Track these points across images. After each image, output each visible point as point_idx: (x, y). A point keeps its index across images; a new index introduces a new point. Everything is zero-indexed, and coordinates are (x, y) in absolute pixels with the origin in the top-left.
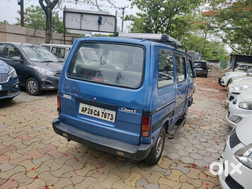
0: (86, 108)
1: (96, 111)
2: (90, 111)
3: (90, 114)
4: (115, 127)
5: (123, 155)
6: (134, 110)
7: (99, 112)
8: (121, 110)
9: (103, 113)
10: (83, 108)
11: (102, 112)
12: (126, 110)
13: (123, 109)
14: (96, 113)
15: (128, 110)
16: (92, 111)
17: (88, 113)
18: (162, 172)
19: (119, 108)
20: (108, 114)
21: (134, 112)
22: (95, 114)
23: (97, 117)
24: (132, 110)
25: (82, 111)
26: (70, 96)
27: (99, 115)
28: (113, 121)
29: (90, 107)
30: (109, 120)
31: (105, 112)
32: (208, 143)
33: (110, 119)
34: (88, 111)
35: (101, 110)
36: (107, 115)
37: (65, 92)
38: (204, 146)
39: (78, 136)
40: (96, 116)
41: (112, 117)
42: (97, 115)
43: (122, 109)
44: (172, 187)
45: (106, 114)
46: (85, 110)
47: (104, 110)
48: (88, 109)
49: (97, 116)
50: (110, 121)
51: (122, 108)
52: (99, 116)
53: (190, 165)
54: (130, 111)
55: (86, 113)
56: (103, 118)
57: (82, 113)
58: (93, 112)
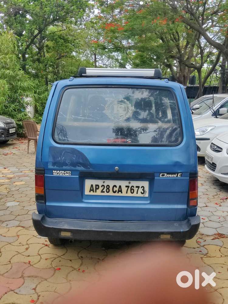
0: (96, 185)
1: (115, 186)
2: (105, 188)
3: (105, 192)
4: (151, 203)
5: (170, 237)
6: (178, 173)
7: (120, 187)
8: (159, 176)
9: (128, 187)
10: (92, 186)
11: (126, 186)
12: (167, 176)
13: (163, 175)
14: (116, 189)
15: (169, 175)
16: (108, 187)
17: (102, 192)
18: (197, 252)
19: (156, 174)
20: (137, 187)
21: (178, 176)
22: (115, 191)
23: (120, 194)
24: (175, 175)
25: (90, 192)
26: (68, 172)
27: (121, 191)
28: (147, 195)
29: (104, 182)
30: (140, 195)
31: (130, 185)
32: (209, 207)
33: (141, 192)
34: (101, 189)
35: (123, 184)
36: (136, 189)
37: (57, 166)
38: (209, 211)
39: (93, 229)
40: (116, 194)
41: (143, 190)
42: (119, 191)
43: (161, 176)
44: (225, 264)
45: (132, 188)
46: (96, 189)
47: (130, 183)
48: (102, 187)
49: (118, 193)
50: (142, 195)
51: (161, 174)
52: (122, 193)
53: (217, 236)
54: (172, 176)
55: (99, 193)
56: (129, 194)
57: (92, 193)
58: (111, 189)
